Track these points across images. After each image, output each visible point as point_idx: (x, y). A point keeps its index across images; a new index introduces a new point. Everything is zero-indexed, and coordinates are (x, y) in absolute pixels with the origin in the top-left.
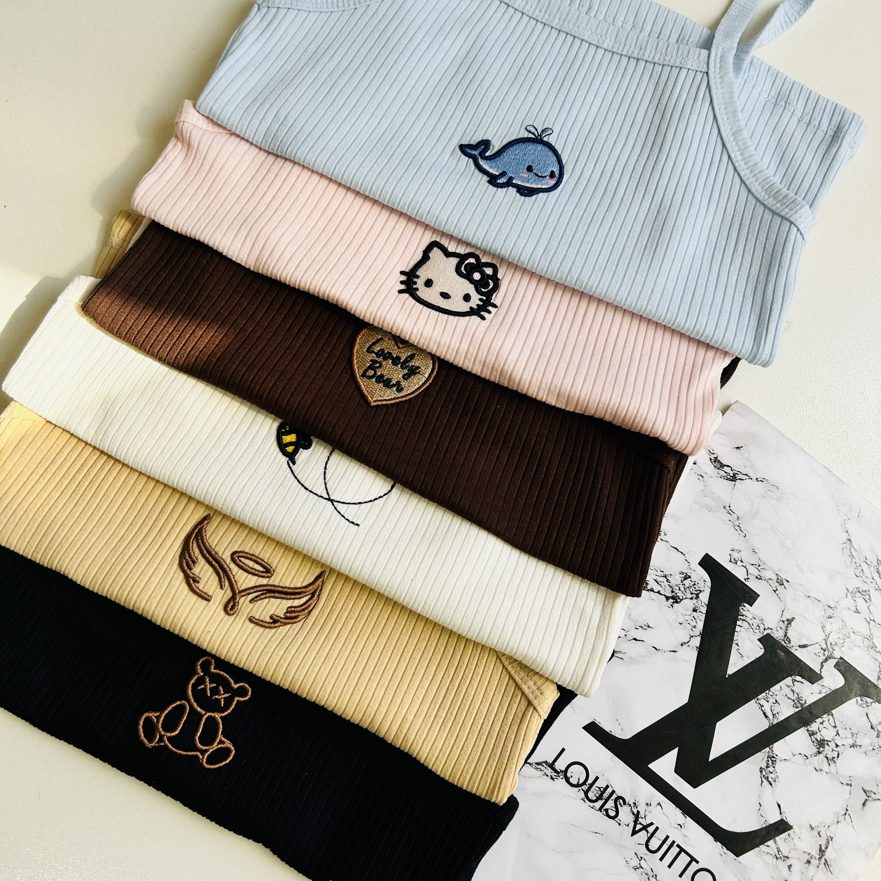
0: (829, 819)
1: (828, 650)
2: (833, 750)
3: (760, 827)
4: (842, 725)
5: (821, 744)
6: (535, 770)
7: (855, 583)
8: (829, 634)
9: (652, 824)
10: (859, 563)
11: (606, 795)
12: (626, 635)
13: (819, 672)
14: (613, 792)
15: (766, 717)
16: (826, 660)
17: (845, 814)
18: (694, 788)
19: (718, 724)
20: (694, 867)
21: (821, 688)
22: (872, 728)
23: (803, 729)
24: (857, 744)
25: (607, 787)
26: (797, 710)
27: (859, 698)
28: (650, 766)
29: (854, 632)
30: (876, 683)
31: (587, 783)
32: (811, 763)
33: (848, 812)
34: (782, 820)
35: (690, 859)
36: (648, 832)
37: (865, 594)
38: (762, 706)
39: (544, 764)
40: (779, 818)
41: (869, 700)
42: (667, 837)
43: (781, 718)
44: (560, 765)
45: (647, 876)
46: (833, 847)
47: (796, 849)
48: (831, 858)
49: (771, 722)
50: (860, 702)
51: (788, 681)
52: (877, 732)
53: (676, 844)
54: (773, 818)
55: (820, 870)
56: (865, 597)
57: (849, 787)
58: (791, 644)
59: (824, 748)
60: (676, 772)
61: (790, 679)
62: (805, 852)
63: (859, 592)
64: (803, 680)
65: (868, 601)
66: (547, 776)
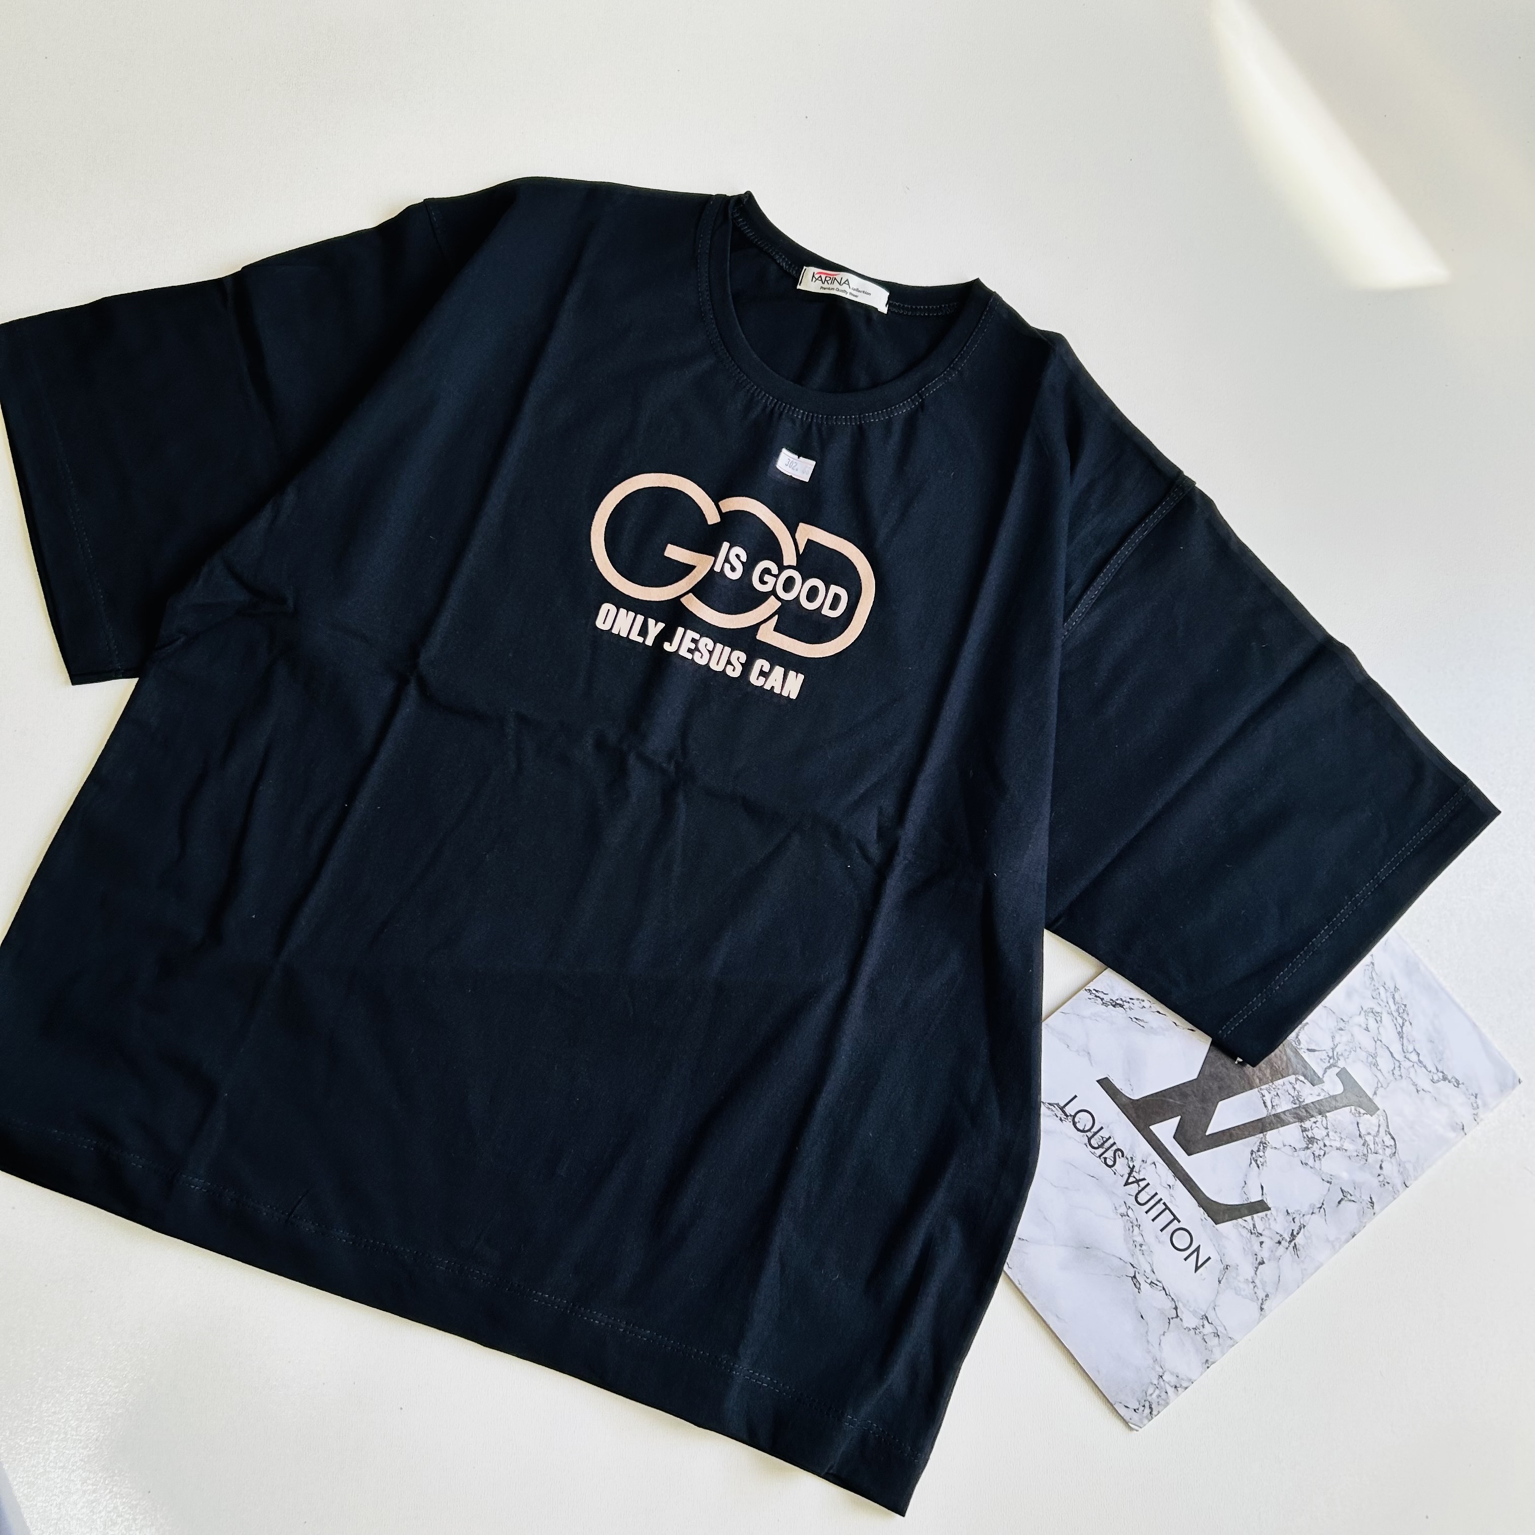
0: (1305, 1209)
1: (1334, 1059)
2: (1320, 1149)
3: (1242, 1203)
4: (1333, 1127)
5: (1311, 1140)
6: (1047, 1109)
7: (1370, 1004)
8: (1337, 1045)
9: (1144, 1179)
10: (1377, 985)
11: (1107, 1145)
12: (1150, 1007)
13: (1321, 1077)
14: (1114, 1143)
15: (1266, 1106)
16: (1329, 1067)
17: (1321, 1208)
18: (1189, 1154)
19: (1220, 1103)
20: (1175, 1225)
21: (1320, 1091)
22: (1360, 1136)
23: (1298, 1124)
24: (1344, 1147)
25: (1110, 1138)
26: (1295, 1106)
27: (1353, 1108)
28: (1151, 1127)
29: (1360, 1048)
30: (1371, 1097)
31: (1092, 1131)
32: (1298, 1156)
33: (1323, 1206)
34: (1262, 1201)
35: (1172, 1217)
36: (1139, 1186)
37: (1377, 1015)
38: (1264, 1096)
39: (1056, 1106)
40: (1261, 1199)
41: (1362, 1111)
42: (1156, 1194)
43: (1279, 1110)
44: (1070, 1110)
45: (1131, 1224)
46: (1304, 1234)
47: (1270, 1229)
48: (1300, 1243)
49: (1270, 1111)
50: (1353, 1111)
51: (1292, 1078)
52: (1364, 1141)
53: (1162, 1202)
54: (1255, 1197)
55: (1288, 1252)
56: (1377, 1018)
57: (1329, 1184)
58: (1302, 1046)
59: (1313, 1144)
60: (1174, 1138)
61: (1293, 1077)
62: (1277, 1233)
63: (1372, 1012)
64: (1305, 1081)
65: (1379, 1022)
66: (1057, 1117)
